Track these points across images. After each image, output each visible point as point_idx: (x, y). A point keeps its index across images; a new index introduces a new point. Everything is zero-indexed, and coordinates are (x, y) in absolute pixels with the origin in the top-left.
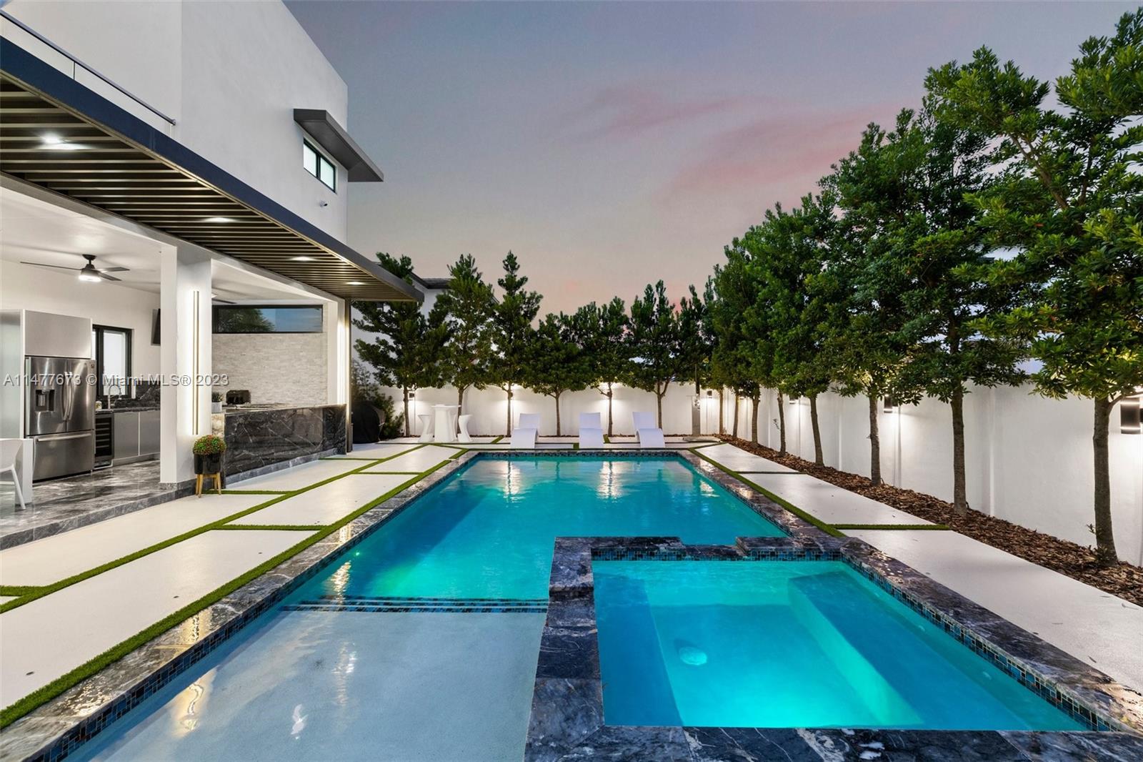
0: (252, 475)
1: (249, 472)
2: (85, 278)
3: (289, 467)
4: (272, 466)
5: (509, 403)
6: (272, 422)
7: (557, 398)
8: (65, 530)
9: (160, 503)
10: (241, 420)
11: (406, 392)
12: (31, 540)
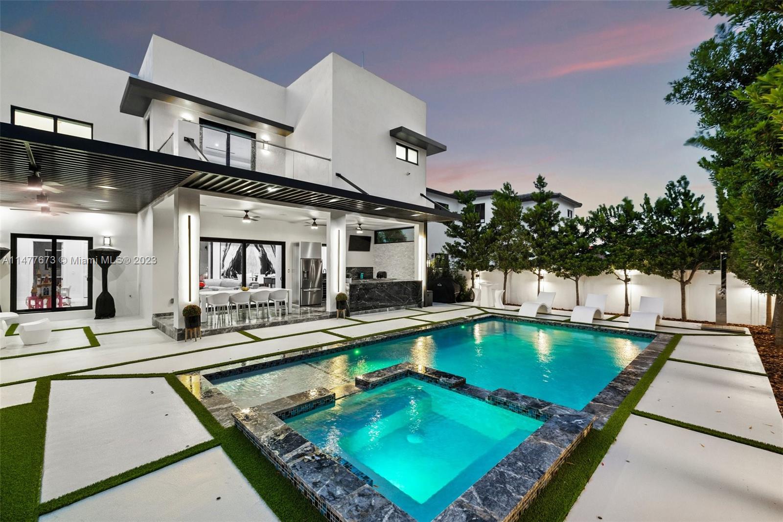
0: (366, 313)
1: (364, 311)
2: (313, 228)
3: (386, 311)
4: (377, 310)
5: (539, 283)
6: (378, 288)
7: (577, 281)
8: (289, 324)
9: (323, 319)
10: (361, 287)
11: (473, 274)
12: (279, 325)
